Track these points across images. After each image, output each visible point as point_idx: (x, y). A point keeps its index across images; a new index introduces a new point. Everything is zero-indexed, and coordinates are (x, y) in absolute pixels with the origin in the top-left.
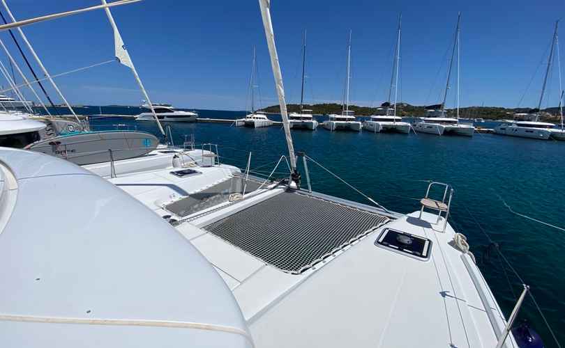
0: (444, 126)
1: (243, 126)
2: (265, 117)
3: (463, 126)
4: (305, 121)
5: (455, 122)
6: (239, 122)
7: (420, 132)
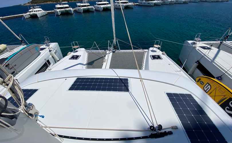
0: (124, 5)
1: (30, 18)
2: (41, 9)
3: (130, 4)
4: (66, 9)
5: (127, 2)
6: (26, 15)
7: (117, 8)
